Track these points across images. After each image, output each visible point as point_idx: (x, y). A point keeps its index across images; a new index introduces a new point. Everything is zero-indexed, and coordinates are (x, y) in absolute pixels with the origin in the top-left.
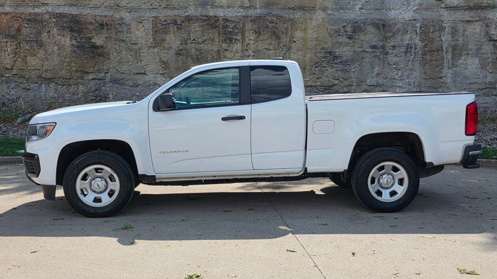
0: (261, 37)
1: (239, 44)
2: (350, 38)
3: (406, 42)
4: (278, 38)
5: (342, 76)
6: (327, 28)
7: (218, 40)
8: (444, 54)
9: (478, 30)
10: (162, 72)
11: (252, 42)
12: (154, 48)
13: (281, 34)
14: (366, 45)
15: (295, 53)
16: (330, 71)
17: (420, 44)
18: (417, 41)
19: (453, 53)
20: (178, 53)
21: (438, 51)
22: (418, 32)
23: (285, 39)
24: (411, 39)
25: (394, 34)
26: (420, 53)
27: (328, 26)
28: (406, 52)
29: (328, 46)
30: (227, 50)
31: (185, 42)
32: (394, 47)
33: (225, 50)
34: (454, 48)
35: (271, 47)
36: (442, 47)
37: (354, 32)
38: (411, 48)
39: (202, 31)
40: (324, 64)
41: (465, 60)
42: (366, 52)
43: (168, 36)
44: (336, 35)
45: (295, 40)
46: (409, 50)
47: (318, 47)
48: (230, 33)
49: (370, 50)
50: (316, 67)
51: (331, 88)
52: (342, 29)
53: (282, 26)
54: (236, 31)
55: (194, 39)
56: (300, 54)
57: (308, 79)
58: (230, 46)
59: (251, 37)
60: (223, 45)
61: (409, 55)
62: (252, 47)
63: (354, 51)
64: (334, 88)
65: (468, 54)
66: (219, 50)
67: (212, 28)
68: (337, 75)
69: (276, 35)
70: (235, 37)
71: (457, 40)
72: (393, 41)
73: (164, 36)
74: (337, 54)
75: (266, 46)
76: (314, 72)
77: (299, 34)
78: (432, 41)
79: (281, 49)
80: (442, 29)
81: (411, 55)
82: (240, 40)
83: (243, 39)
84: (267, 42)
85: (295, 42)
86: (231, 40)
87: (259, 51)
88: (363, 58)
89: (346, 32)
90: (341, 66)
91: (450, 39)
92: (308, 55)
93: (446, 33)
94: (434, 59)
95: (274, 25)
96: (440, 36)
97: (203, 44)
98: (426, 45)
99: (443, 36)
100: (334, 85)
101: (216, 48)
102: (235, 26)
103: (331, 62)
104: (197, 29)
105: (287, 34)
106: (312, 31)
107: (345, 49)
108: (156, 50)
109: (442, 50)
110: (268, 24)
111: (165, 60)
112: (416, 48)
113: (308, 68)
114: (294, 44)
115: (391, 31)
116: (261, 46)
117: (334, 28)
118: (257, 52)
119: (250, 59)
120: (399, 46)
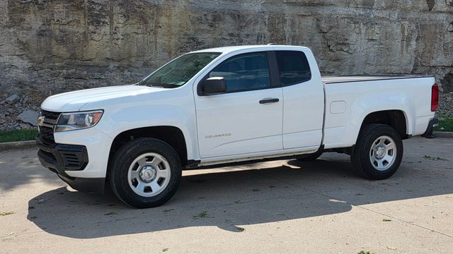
0: (130, 21)
1: (107, 27)
2: (211, 26)
3: (257, 32)
4: (146, 23)
6: (190, 16)
7: (84, 22)
9: (310, 24)
10: (20, 54)
11: (121, 25)
12: (10, 27)
13: (148, 19)
14: (225, 33)
17: (268, 34)
18: (266, 31)
20: (41, 34)
21: (282, 40)
22: (267, 23)
23: (152, 25)
24: (261, 29)
25: (247, 24)
26: (268, 41)
27: (190, 14)
29: (191, 32)
30: (95, 33)
31: (47, 22)
32: (248, 36)
33: (92, 32)
35: (140, 31)
36: (285, 37)
37: (214, 20)
39: (67, 13)
42: (225, 39)
43: (27, 16)
44: (198, 22)
45: (161, 25)
46: (260, 38)
47: (182, 33)
48: (97, 15)
49: (229, 38)
50: (181, 52)
52: (203, 17)
53: (149, 11)
54: (104, 14)
55: (58, 21)
58: (98, 29)
59: (119, 20)
60: (90, 27)
61: (259, 43)
62: (121, 30)
63: (215, 38)
66: (85, 32)
67: (78, 10)
69: (144, 20)
70: (103, 20)
71: (295, 31)
72: (246, 30)
73: (22, 15)
74: (200, 40)
75: (135, 30)
77: (163, 20)
78: (278, 31)
79: (148, 34)
80: (284, 21)
81: (262, 43)
82: (108, 23)
83: (112, 22)
84: (136, 26)
85: (160, 27)
86: (98, 22)
87: (128, 35)
89: (207, 20)
91: (290, 30)
92: (173, 41)
93: (287, 25)
95: (141, 9)
96: (283, 27)
97: (67, 26)
98: (273, 35)
99: (285, 27)
101: (82, 30)
102: (102, 9)
103: (195, 47)
104: (62, 10)
105: (153, 19)
106: (176, 17)
107: (207, 36)
108: (12, 30)
109: (286, 39)
110: (136, 8)
111: (24, 41)
112: (265, 37)
113: (173, 52)
114: (160, 29)
115: (244, 21)
116: (130, 30)
117: (196, 16)
118: (126, 35)
119: (119, 42)
120: (252, 35)
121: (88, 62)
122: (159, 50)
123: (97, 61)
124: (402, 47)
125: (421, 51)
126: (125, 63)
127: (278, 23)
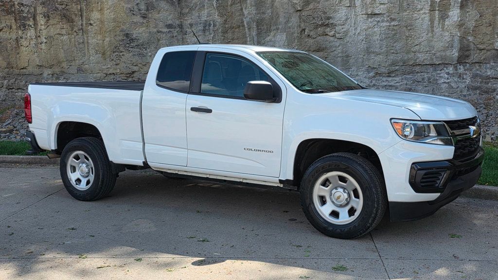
0: (51, 22)
1: (32, 31)
2: (144, 17)
3: (204, 18)
5: (140, 61)
6: (123, 7)
7: (15, 27)
8: (247, 30)
11: (43, 27)
13: (73, 17)
14: (161, 24)
15: (94, 38)
16: (127, 56)
18: (216, 16)
19: (258, 29)
21: (239, 27)
22: (215, 5)
23: (78, 22)
24: (209, 15)
25: (191, 9)
26: (220, 30)
27: (124, 5)
28: (204, 31)
29: (126, 27)
32: (191, 25)
33: (21, 38)
34: (259, 23)
35: (64, 32)
36: (243, 22)
37: (147, 10)
38: (210, 25)
40: (121, 49)
41: (274, 36)
42: (161, 32)
44: (130, 14)
45: (92, 22)
46: (207, 28)
47: (118, 28)
48: (24, 17)
49: (165, 30)
50: (114, 52)
51: (132, 76)
52: (136, 7)
53: (74, 8)
54: (29, 16)
56: (99, 38)
57: (109, 66)
58: (24, 33)
59: (41, 21)
60: (19, 32)
61: (207, 33)
62: (44, 33)
63: (150, 32)
64: (135, 75)
65: (278, 29)
66: (17, 37)
67: (8, 14)
68: (134, 61)
69: (67, 18)
70: (28, 23)
71: (264, 13)
72: (190, 18)
74: (134, 36)
75: (58, 31)
76: (112, 58)
77: (95, 15)
78: (232, 15)
79: (75, 34)
81: (210, 34)
82: (33, 26)
83: (35, 24)
84: (58, 26)
85: (91, 24)
86: (24, 26)
87: (51, 37)
88: (159, 40)
89: (140, 10)
90: (138, 50)
91: (254, 12)
92: (107, 39)
93: (248, 5)
94: (236, 37)
95: (63, 7)
96: (242, 9)
98: (226, 21)
99: (246, 9)
100: (133, 72)
101: (14, 36)
102: (28, 11)
103: (127, 45)
105: (81, 16)
106: (109, 11)
107: (141, 30)
109: (243, 26)
110: (57, 6)
112: (214, 26)
113: (108, 53)
114: (90, 27)
115: (187, 6)
116: (53, 31)
117: (129, 6)
118: (49, 38)
119: (43, 46)
120: (196, 24)
121: (24, 70)
122: (92, 52)
123: (30, 69)
124: (432, 21)
125: (471, 24)
126: (57, 70)
127: (231, 5)
